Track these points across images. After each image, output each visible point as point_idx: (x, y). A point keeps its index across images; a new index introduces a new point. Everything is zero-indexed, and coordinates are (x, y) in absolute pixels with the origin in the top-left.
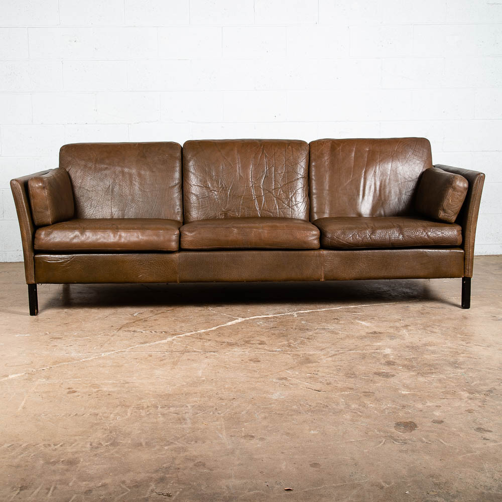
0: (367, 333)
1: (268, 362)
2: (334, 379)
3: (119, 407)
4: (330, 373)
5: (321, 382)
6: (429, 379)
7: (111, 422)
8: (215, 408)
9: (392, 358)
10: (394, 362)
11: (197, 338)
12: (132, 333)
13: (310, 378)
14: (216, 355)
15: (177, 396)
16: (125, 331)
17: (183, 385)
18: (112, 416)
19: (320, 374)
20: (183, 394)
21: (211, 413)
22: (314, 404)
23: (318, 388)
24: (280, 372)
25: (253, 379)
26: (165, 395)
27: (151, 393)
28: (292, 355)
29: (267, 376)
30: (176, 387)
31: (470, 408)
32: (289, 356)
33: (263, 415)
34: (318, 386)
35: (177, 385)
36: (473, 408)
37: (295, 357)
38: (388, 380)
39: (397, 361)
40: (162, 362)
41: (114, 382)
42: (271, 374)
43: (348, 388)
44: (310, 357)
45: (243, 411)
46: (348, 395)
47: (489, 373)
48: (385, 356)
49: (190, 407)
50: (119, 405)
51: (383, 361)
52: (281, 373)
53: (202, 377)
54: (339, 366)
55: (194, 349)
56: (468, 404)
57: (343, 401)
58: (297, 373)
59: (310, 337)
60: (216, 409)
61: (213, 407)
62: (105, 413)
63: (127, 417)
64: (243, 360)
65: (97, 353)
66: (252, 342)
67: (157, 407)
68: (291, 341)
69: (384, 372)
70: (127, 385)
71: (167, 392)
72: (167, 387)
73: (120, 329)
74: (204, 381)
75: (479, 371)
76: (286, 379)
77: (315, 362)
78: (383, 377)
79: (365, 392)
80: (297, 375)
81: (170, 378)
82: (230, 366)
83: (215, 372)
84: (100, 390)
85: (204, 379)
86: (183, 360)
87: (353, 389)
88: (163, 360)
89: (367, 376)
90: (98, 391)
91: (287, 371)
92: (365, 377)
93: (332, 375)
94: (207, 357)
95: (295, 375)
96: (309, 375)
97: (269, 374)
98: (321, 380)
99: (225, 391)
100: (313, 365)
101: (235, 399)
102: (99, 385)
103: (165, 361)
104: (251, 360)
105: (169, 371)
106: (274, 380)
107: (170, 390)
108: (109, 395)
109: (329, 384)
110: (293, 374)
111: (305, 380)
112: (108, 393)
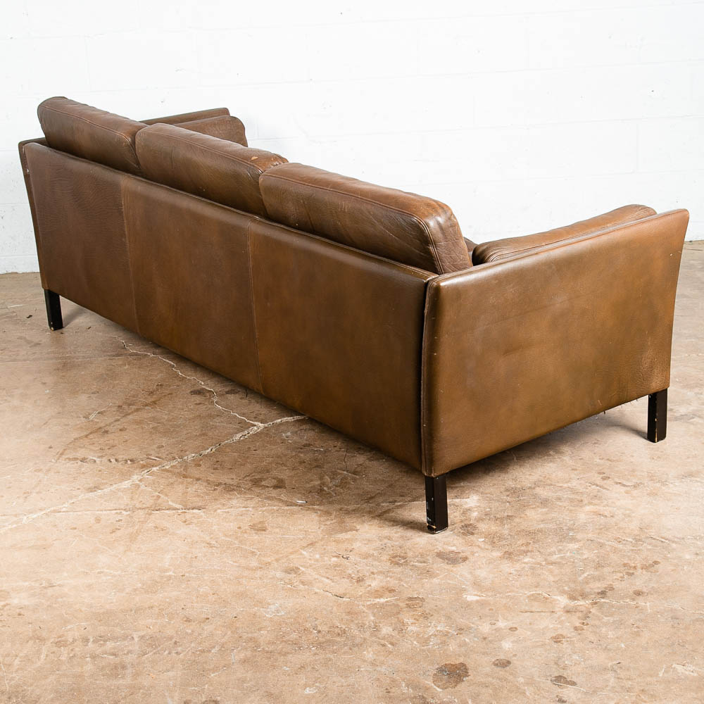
1: (277, 530)
2: (372, 569)
3: (31, 642)
4: (369, 556)
5: (350, 577)
6: (518, 566)
7: (14, 675)
8: (174, 640)
9: (474, 517)
10: (475, 528)
11: (179, 474)
12: (80, 463)
13: (336, 566)
14: (201, 516)
15: (121, 615)
16: (69, 459)
17: (135, 590)
18: (17, 662)
19: (352, 557)
20: (131, 610)
21: (167, 652)
22: (324, 628)
23: (341, 591)
24: (291, 553)
25: (246, 573)
26: (104, 613)
27: (83, 609)
29: (270, 563)
30: (124, 594)
31: (560, 632)
33: (242, 656)
34: (343, 585)
35: (127, 591)
36: (564, 632)
37: (322, 519)
38: (454, 569)
39: (480, 524)
40: (113, 534)
41: (33, 584)
42: (276, 560)
43: (387, 589)
45: (214, 647)
46: (382, 606)
47: (615, 551)
48: (466, 513)
49: (136, 639)
50: (31, 638)
51: (458, 524)
52: (292, 557)
53: (167, 570)
54: (386, 538)
55: (170, 503)
56: (561, 622)
57: (372, 618)
58: (317, 556)
59: (359, 469)
60: (176, 643)
61: (171, 638)
62: (8, 655)
63: (39, 664)
64: (240, 528)
65: (16, 516)
66: (263, 483)
67: (87, 640)
68: (327, 479)
69: (452, 552)
70: (50, 592)
71: (108, 607)
72: (110, 594)
73: (62, 454)
74: (169, 579)
75: (602, 545)
76: (294, 570)
78: (447, 563)
79: (411, 599)
80: (317, 560)
81: (119, 572)
82: (217, 542)
83: (191, 558)
84: (7, 604)
85: (171, 573)
86: (148, 530)
87: (394, 591)
88: (117, 529)
89: (424, 562)
90: (5, 606)
91: (304, 553)
92: (421, 562)
93: (370, 559)
94: (185, 522)
95: (313, 562)
96: (334, 561)
97: (273, 559)
98: (350, 572)
99: (197, 602)
100: (346, 537)
101: (207, 621)
102: (8, 593)
103: (119, 533)
104: (253, 527)
105: (120, 556)
106: (279, 574)
107: (114, 601)
108: (20, 615)
109: (360, 580)
110: (310, 559)
111: (326, 573)
112: (18, 611)
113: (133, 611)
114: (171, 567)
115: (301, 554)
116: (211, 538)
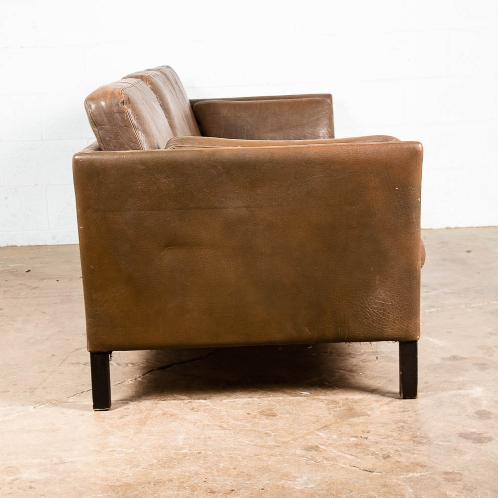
0: (443, 359)
1: (288, 416)
2: (395, 447)
4: (388, 436)
5: (373, 454)
9: (484, 405)
10: (489, 413)
12: (82, 366)
13: (356, 445)
14: (208, 405)
15: (139, 488)
16: (72, 364)
17: (152, 465)
19: (371, 437)
20: (150, 483)
23: (369, 466)
24: (307, 434)
25: (264, 450)
26: (120, 486)
27: (98, 482)
28: (326, 402)
29: (287, 443)
30: (139, 469)
32: (321, 404)
34: (368, 462)
35: (143, 466)
37: (330, 406)
38: (483, 447)
39: (493, 410)
40: (122, 420)
41: (43, 461)
42: (293, 440)
43: (418, 464)
44: (355, 406)
46: (418, 480)
48: (475, 401)
51: (471, 411)
52: (308, 437)
53: (182, 448)
54: (401, 421)
57: (411, 491)
58: (335, 437)
64: (249, 414)
65: (23, 406)
69: (475, 433)
70: (61, 468)
71: (124, 480)
72: (125, 469)
73: (65, 360)
74: (185, 455)
76: (315, 448)
77: (363, 415)
78: (474, 443)
79: (446, 473)
80: (335, 440)
81: (132, 451)
82: (228, 425)
83: (205, 438)
84: (17, 479)
85: (185, 451)
86: (156, 417)
87: (426, 466)
88: (125, 415)
89: (448, 441)
90: (14, 480)
91: (319, 433)
92: (445, 442)
93: (390, 439)
94: (193, 409)
95: (331, 441)
96: (354, 441)
97: (289, 439)
98: (374, 450)
99: (218, 476)
100: (360, 421)
101: (233, 492)
102: (18, 469)
103: (126, 419)
104: (262, 413)
105: (131, 437)
106: (298, 452)
107: (131, 475)
108: (31, 488)
109: (386, 457)
110: (328, 439)
111: (348, 450)
112: (29, 484)
113: (152, 484)
114: (185, 446)
115: (318, 435)
116: (222, 422)
